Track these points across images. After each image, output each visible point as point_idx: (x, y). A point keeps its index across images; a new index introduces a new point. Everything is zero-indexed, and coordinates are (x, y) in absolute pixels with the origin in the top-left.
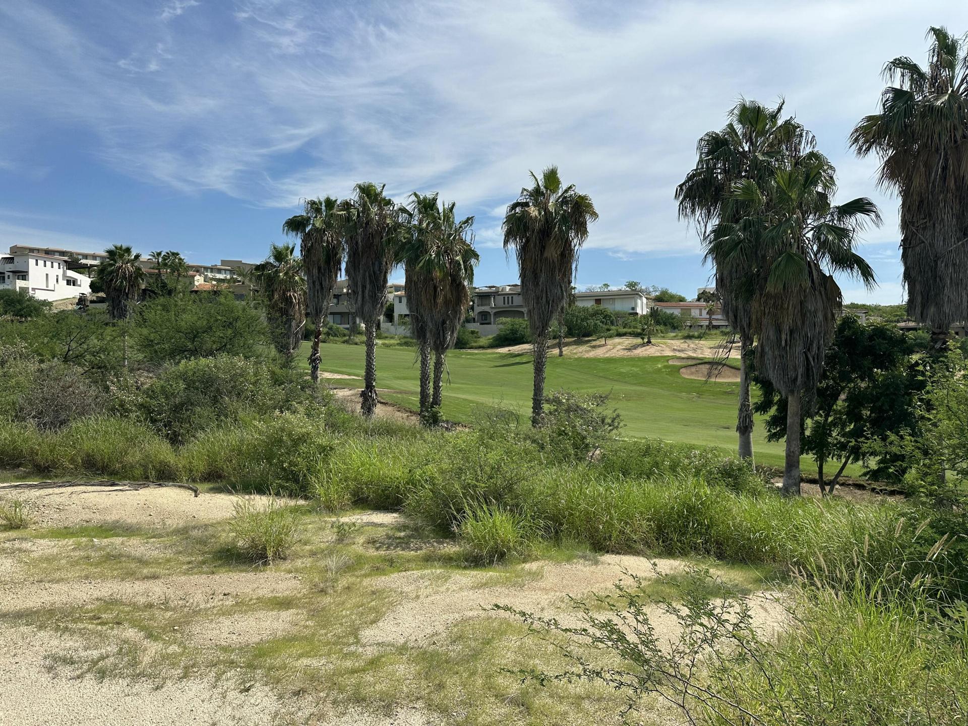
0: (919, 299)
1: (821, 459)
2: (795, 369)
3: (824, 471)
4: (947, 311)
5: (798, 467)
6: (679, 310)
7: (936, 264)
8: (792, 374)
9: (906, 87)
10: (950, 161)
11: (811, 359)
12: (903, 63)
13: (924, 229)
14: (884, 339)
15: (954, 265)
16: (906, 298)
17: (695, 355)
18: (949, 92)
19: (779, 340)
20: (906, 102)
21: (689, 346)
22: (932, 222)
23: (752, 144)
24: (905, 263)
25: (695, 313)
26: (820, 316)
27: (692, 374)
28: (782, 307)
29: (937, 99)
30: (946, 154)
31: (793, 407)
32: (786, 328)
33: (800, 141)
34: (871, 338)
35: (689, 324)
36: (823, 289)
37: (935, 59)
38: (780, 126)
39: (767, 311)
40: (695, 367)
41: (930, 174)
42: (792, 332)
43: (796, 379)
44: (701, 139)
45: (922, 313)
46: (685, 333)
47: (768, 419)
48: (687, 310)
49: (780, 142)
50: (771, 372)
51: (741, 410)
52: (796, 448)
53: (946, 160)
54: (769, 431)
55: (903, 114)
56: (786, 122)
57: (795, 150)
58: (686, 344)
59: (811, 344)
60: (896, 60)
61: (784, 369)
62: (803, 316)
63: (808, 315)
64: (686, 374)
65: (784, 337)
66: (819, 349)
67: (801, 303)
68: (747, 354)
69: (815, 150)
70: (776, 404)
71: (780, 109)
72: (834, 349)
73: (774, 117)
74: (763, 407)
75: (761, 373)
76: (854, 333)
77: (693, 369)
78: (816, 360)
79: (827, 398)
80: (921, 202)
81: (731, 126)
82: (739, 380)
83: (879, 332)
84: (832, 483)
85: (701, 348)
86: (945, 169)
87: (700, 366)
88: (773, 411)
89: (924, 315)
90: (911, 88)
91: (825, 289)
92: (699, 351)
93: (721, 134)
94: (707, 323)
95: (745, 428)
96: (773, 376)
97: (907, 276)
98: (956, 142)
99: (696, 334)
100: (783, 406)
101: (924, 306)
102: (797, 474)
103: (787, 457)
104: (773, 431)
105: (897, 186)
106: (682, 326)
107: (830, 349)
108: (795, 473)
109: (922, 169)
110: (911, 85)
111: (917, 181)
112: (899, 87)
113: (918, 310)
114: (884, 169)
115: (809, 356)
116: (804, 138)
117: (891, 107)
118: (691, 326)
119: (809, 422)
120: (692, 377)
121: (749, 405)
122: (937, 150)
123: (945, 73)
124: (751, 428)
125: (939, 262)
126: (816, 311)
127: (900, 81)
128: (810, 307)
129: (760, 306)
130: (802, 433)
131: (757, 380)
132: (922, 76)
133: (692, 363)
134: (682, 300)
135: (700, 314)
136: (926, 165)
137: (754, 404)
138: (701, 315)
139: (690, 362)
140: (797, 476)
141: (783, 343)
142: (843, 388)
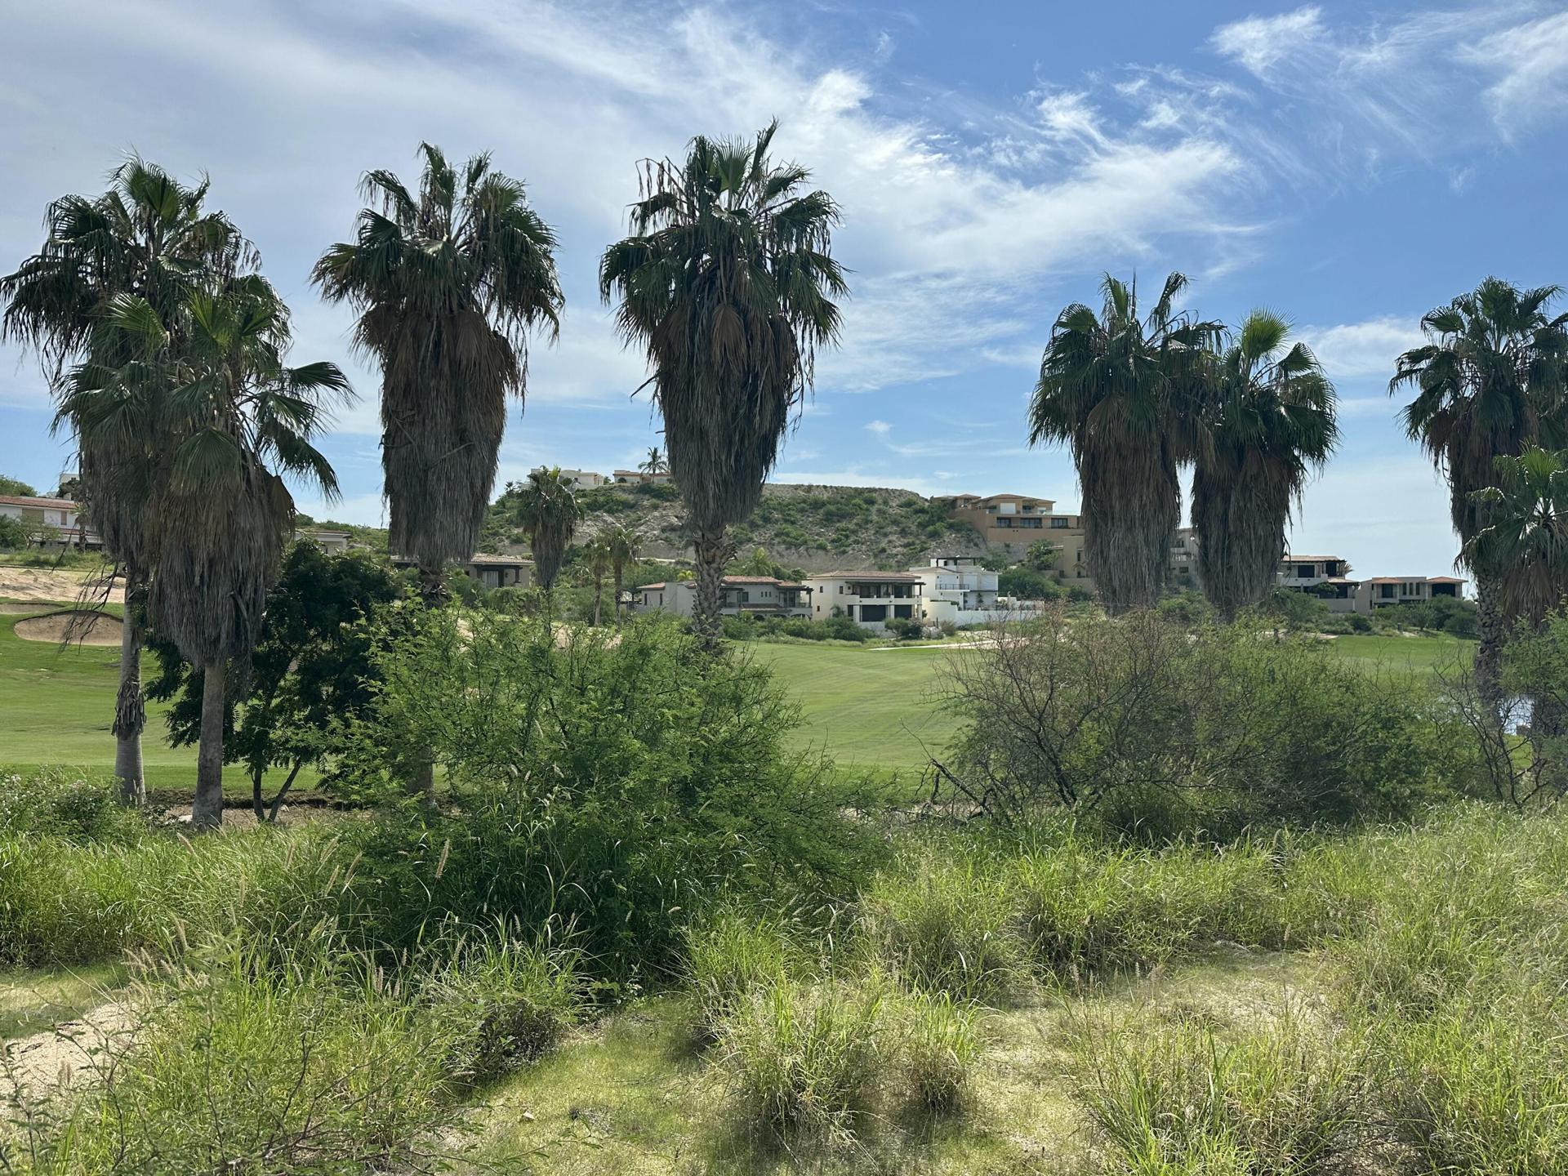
0: (404, 524)
1: (258, 767)
2: (217, 625)
3: (264, 785)
4: (439, 542)
5: (219, 784)
6: (19, 512)
7: (426, 476)
8: (210, 632)
9: (391, 217)
10: (444, 336)
11: (243, 607)
12: (387, 181)
13: (412, 424)
14: (355, 577)
15: (448, 479)
16: (388, 519)
17: (48, 598)
18: (445, 239)
19: (190, 574)
20: (390, 238)
21: (36, 580)
22: (421, 416)
23: (151, 237)
24: (387, 470)
25: (52, 519)
26: (259, 540)
27: (41, 632)
28: (195, 520)
29: (429, 245)
30: (439, 324)
31: (212, 685)
32: (202, 555)
33: (235, 253)
34: (336, 576)
35: (39, 539)
36: (264, 496)
37: (428, 189)
38: (203, 221)
39: (170, 526)
40: (48, 619)
41: (419, 347)
42: (212, 562)
43: (218, 639)
44: (55, 205)
45: (407, 543)
46: (31, 555)
47: (172, 709)
48: (35, 512)
49: (202, 248)
50: (175, 630)
51: (121, 696)
52: (215, 753)
53: (439, 333)
54: (174, 729)
55: (385, 254)
56: (212, 217)
57: (227, 265)
58: (32, 577)
59: (244, 583)
60: (377, 172)
61: (197, 623)
62: (232, 536)
63: (240, 536)
64: (27, 634)
65: (197, 569)
66: (256, 591)
67: (229, 515)
68: (135, 598)
69: (260, 274)
70: (185, 681)
71: (202, 192)
72: (281, 592)
73: (192, 202)
74: (161, 690)
75: (158, 631)
76: (312, 568)
77: (43, 624)
78: (251, 609)
79: (269, 669)
80: (408, 385)
81: (114, 196)
82: (119, 643)
83: (350, 567)
84: (274, 805)
85: (62, 585)
86: (437, 344)
87: (58, 618)
88: (180, 695)
89: (411, 547)
90: (398, 221)
91: (269, 495)
92: (57, 590)
93: (92, 205)
94: (76, 539)
95: (128, 727)
96: (179, 637)
97: (389, 489)
98: (451, 311)
99: (53, 558)
100: (196, 686)
101: (410, 533)
102: (218, 796)
103: (200, 770)
104: (181, 729)
105: (378, 355)
106: (24, 543)
107: (275, 592)
108: (212, 795)
109: (410, 339)
110: (398, 216)
111: (403, 355)
112: (382, 215)
113: (403, 540)
114: (360, 326)
115: (240, 601)
116: (243, 251)
117: (369, 240)
118: (42, 543)
119: (239, 708)
120: (42, 639)
121: (137, 687)
122: (429, 316)
123: (440, 211)
124: (141, 726)
125: (430, 474)
126: (252, 531)
127: (383, 206)
128: (244, 523)
129: (158, 515)
130: (228, 729)
131: (152, 644)
132: (411, 205)
133: (42, 613)
134: (26, 492)
135: (64, 521)
136: (415, 334)
137: (147, 685)
138: (64, 523)
139: (37, 611)
140: (216, 800)
141: (197, 579)
142: (295, 654)
